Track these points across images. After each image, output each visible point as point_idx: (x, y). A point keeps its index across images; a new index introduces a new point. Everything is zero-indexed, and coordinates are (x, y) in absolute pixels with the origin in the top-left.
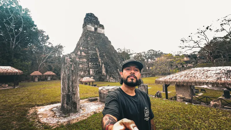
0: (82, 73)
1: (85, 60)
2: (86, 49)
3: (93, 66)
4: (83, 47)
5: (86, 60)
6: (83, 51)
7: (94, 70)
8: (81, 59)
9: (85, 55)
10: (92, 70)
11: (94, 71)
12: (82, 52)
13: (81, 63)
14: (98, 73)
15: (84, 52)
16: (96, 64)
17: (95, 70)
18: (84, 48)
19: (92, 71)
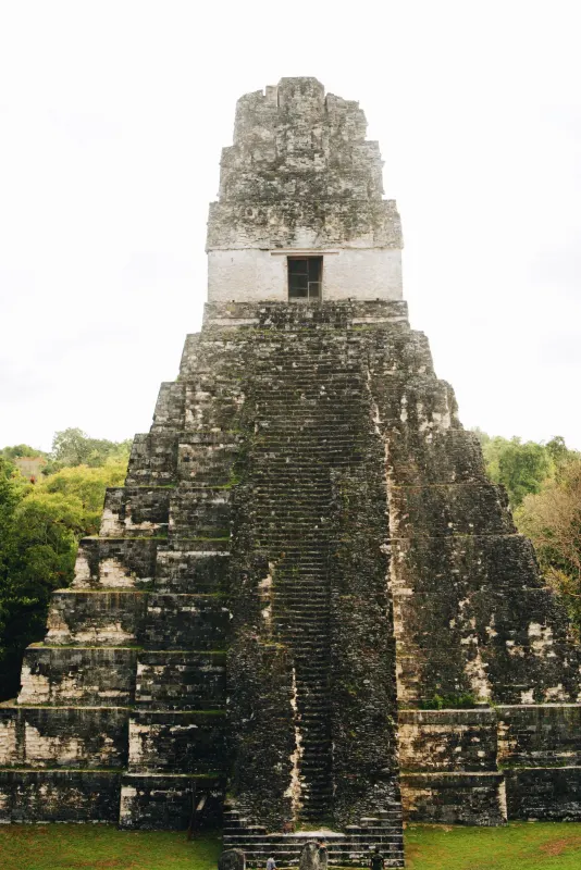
0: (73, 745)
1: (114, 634)
2: (146, 525)
3: (163, 697)
4: (122, 513)
7: (156, 729)
9: (128, 582)
10: (145, 729)
11: (157, 740)
14: (196, 753)
15: (121, 558)
16: (190, 677)
17: (165, 733)
18: (128, 521)
19: (142, 735)
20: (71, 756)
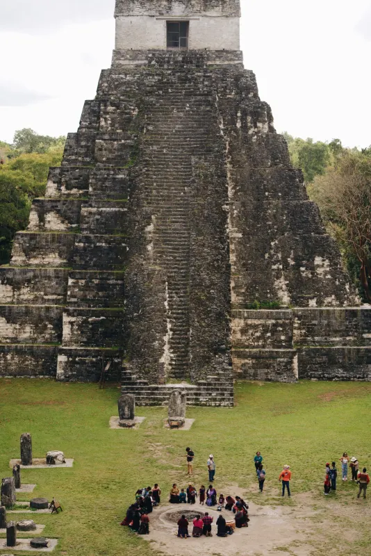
0: (28, 329)
1: (54, 259)
2: (74, 191)
3: (84, 299)
4: (59, 183)
5: (58, 261)
6: (53, 209)
7: (80, 319)
8: (35, 257)
9: (62, 227)
10: (73, 319)
11: (80, 326)
12: (49, 211)
13: (29, 281)
14: (105, 334)
15: (58, 212)
16: (101, 287)
17: (85, 322)
18: (63, 188)
19: (71, 323)
20: (26, 335)
